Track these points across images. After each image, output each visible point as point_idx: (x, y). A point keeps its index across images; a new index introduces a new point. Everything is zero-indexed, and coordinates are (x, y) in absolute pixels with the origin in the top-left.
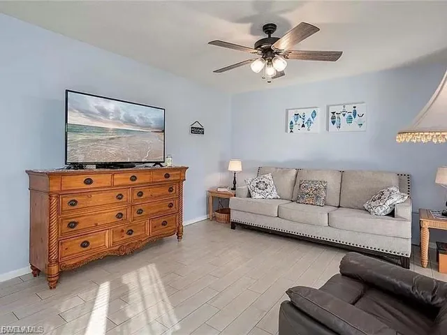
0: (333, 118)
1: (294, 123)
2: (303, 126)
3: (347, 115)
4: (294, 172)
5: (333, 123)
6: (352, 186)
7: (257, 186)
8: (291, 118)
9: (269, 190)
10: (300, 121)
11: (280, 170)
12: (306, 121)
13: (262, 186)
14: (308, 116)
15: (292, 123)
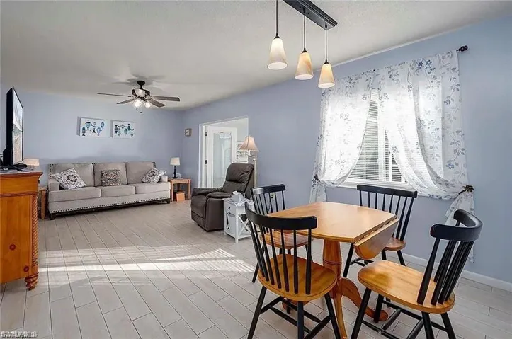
0: (116, 129)
1: (86, 129)
2: (94, 132)
3: (125, 128)
4: (92, 166)
5: (116, 132)
6: (134, 171)
7: (69, 179)
8: (83, 124)
9: (79, 181)
10: (91, 128)
11: (80, 165)
12: (96, 128)
13: (72, 178)
14: (98, 124)
15: (84, 128)
